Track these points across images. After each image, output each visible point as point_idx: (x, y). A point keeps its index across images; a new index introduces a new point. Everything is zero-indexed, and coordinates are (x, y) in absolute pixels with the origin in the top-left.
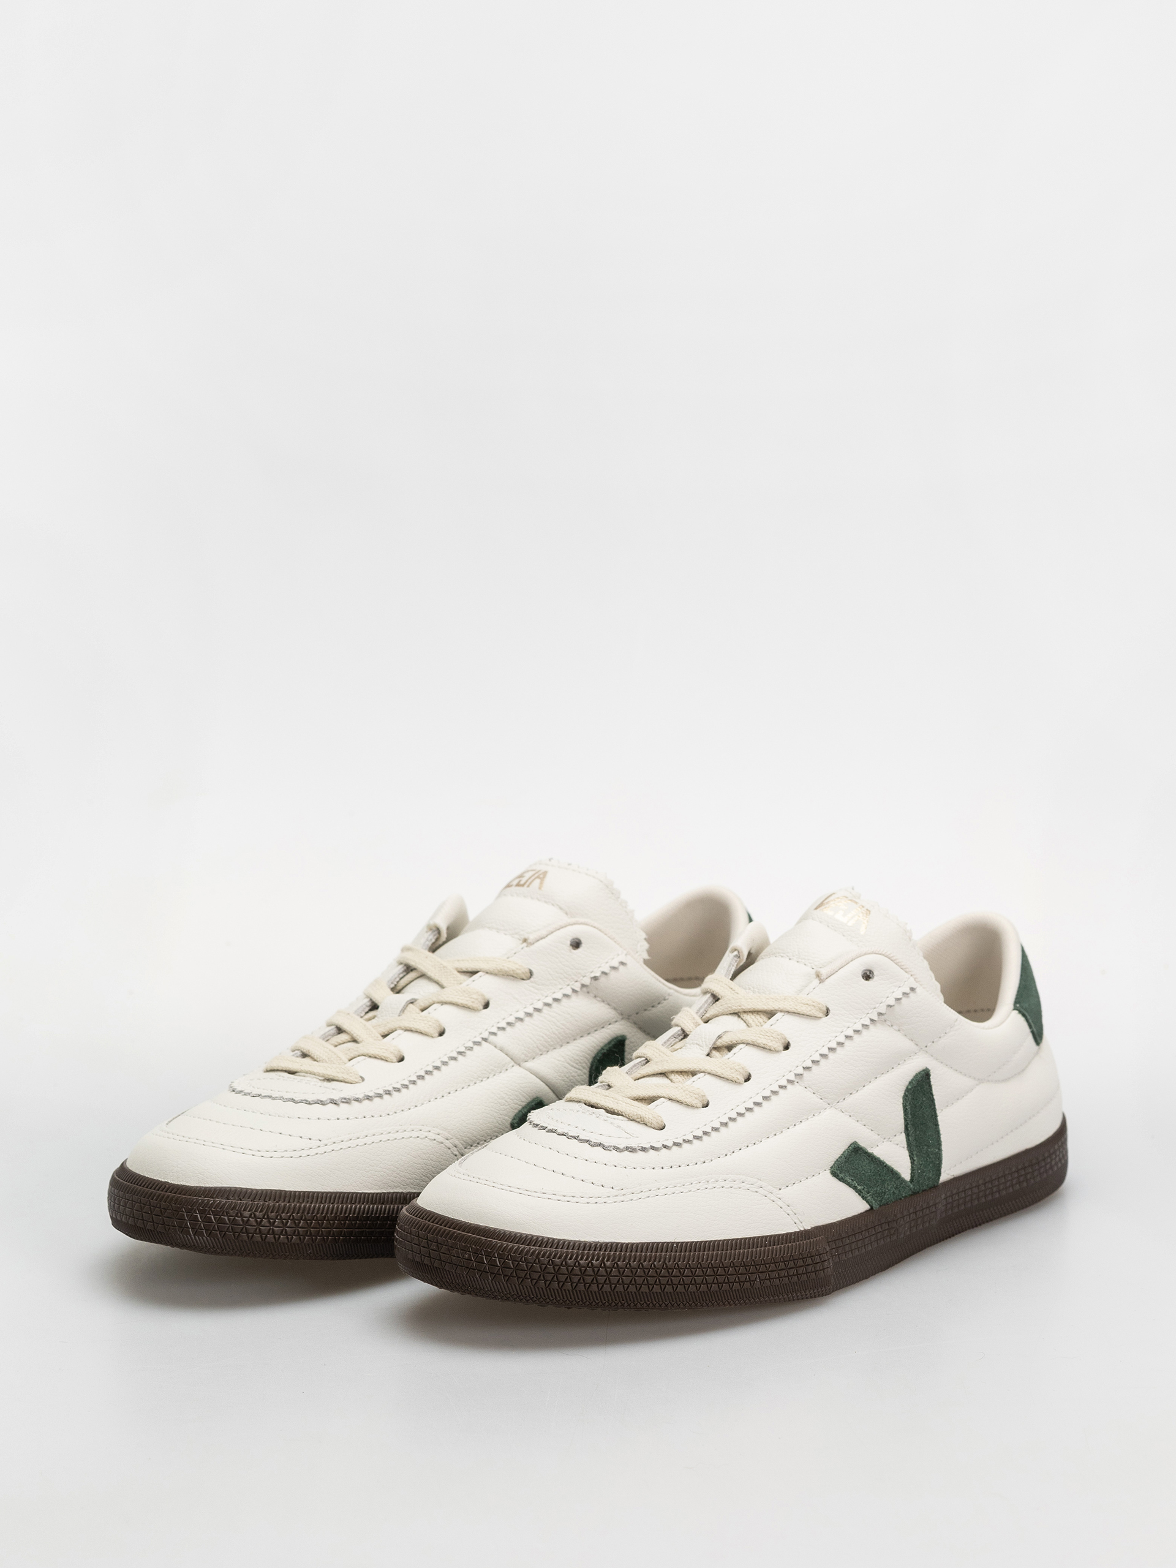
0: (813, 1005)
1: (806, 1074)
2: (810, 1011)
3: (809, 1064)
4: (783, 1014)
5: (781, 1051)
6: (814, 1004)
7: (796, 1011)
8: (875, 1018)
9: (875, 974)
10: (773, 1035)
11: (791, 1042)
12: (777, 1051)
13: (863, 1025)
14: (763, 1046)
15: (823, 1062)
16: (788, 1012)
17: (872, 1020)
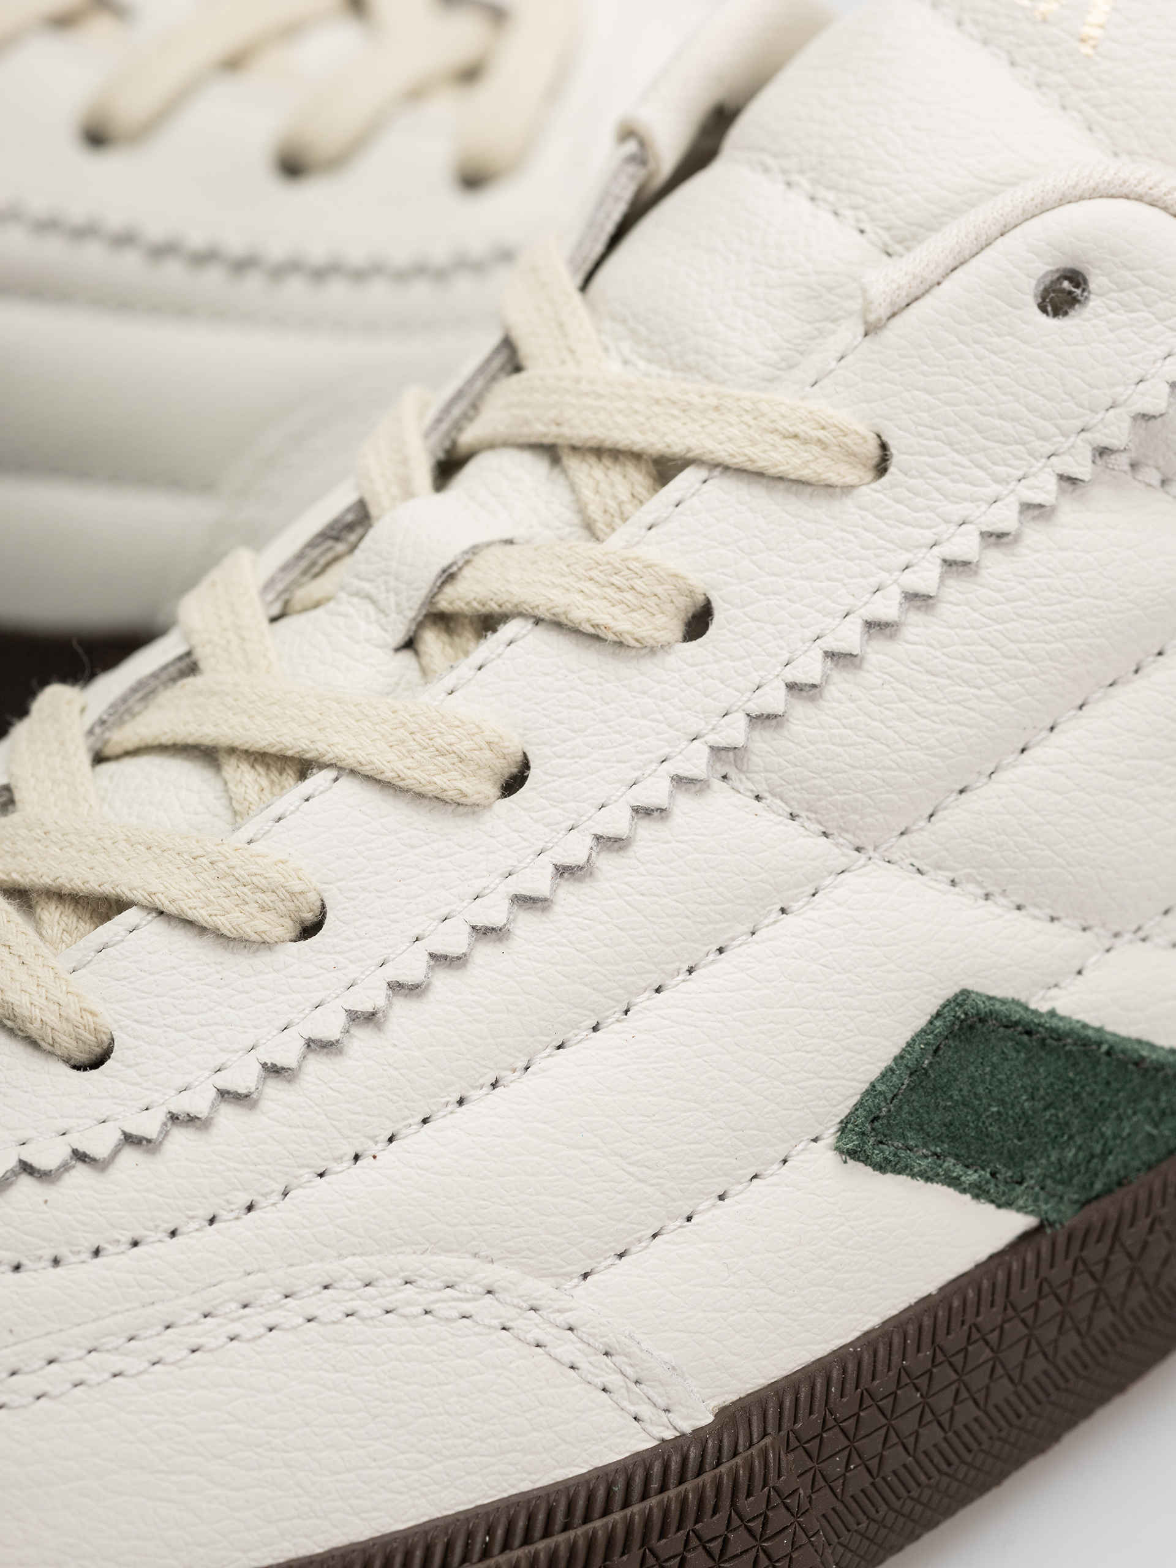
0: (820, 441)
1: (763, 743)
2: (806, 464)
3: (774, 699)
4: (703, 473)
5: (666, 647)
6: (821, 434)
7: (749, 466)
8: (1081, 466)
9: (1092, 286)
10: (638, 584)
11: (716, 604)
12: (651, 650)
13: (1027, 507)
14: (592, 631)
15: (841, 685)
16: (727, 468)
17: (1069, 481)
